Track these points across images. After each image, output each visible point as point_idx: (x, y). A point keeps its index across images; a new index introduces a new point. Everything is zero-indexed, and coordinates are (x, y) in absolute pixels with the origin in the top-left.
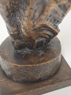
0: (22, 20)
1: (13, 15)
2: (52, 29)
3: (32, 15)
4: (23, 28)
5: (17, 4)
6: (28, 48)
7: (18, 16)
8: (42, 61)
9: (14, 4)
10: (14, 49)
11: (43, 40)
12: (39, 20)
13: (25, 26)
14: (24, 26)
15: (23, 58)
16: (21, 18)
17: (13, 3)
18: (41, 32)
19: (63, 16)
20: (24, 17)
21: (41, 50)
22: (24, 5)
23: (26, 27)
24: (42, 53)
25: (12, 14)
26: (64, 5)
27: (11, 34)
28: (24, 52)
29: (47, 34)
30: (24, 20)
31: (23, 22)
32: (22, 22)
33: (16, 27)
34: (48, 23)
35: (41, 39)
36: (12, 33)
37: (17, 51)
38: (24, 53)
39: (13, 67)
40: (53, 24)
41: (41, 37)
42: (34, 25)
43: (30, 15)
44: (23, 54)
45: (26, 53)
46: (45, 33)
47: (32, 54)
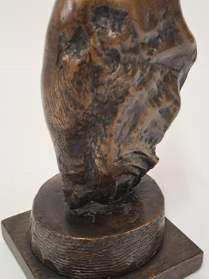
0: (98, 143)
1: (81, 136)
2: (147, 156)
3: (118, 132)
4: (100, 158)
5: (94, 116)
6: (96, 201)
7: (90, 138)
8: (135, 223)
9: (90, 116)
10: (68, 208)
11: (129, 180)
12: (128, 140)
13: (105, 153)
14: (101, 154)
15: (95, 224)
16: (97, 140)
17: (88, 114)
18: (129, 164)
19: (166, 128)
20: (104, 138)
21: (124, 203)
22: (106, 116)
23: (106, 156)
24: (127, 208)
25: (80, 134)
26: (167, 110)
27: (68, 175)
28: (91, 211)
29: (136, 167)
30: (102, 142)
31: (99, 147)
32: (97, 148)
33: (83, 158)
34: (142, 144)
35: (126, 179)
36: (72, 172)
37: (75, 210)
38: (92, 213)
39: (79, 245)
40: (149, 146)
41: (125, 173)
42: (120, 151)
43: (115, 133)
44: (89, 214)
45: (95, 213)
46: (135, 164)
47: (108, 212)
